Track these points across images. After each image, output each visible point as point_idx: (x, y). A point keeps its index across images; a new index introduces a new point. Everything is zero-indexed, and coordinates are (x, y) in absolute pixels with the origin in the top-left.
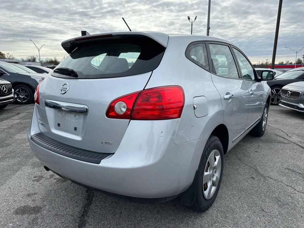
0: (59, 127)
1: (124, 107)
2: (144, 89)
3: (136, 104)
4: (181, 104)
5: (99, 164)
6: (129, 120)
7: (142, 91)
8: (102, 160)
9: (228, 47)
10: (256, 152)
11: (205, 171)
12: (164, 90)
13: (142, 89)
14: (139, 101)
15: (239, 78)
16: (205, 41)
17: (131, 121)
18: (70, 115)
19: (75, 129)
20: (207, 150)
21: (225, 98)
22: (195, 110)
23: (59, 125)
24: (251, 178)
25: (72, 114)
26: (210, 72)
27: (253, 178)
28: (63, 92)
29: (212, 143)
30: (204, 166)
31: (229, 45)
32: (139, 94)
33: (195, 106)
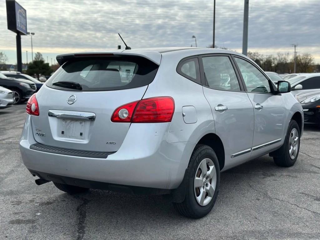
0: (63, 135)
1: (126, 113)
2: (142, 99)
3: (136, 110)
4: (171, 111)
5: (106, 158)
6: (130, 123)
7: (140, 101)
8: (108, 156)
9: (228, 57)
10: (274, 180)
11: (197, 176)
12: (157, 100)
13: (141, 99)
14: (138, 108)
15: (241, 90)
16: (198, 55)
17: (132, 123)
18: (75, 123)
19: (81, 134)
20: (197, 156)
21: (217, 109)
22: (184, 117)
23: (63, 132)
24: (257, 199)
25: (77, 122)
26: (202, 85)
27: (258, 200)
28: (72, 102)
29: (203, 151)
30: (195, 169)
31: (230, 56)
32: (138, 103)
33: (184, 114)
